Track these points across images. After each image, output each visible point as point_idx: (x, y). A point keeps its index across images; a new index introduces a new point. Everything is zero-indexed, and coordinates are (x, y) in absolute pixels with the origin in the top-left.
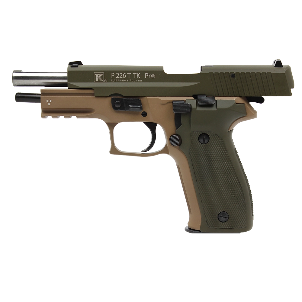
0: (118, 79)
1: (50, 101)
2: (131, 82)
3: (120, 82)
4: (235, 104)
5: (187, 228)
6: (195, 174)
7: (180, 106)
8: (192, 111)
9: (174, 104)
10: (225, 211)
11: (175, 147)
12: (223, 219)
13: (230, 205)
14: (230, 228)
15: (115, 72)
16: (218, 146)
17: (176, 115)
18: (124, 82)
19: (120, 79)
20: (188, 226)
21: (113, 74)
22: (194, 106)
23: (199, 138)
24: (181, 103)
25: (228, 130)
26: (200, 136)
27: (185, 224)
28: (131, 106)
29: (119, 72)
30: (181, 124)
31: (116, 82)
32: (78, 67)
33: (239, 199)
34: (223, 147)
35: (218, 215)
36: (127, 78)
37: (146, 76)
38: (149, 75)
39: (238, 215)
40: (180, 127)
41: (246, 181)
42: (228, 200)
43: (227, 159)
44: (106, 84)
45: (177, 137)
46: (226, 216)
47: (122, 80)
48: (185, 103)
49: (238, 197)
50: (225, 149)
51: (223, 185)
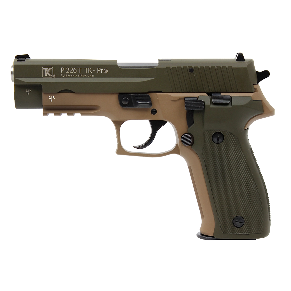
0: (68, 74)
1: (52, 98)
2: (82, 77)
3: (70, 77)
4: (251, 100)
5: (199, 234)
6: (208, 176)
7: (192, 103)
8: (206, 108)
9: (186, 101)
10: (240, 215)
11: (186, 147)
12: (238, 224)
13: (246, 209)
14: (245, 233)
15: (65, 66)
16: (233, 145)
17: (188, 112)
18: (75, 77)
19: (70, 74)
20: (200, 231)
21: (63, 69)
22: (207, 102)
23: (212, 137)
24: (193, 100)
25: (244, 128)
26: (214, 135)
27: (197, 230)
28: (139, 102)
29: (70, 66)
30: (194, 123)
31: (66, 77)
32: (25, 61)
33: (256, 203)
34: (238, 147)
35: (233, 220)
36: (78, 73)
37: (98, 70)
38: (102, 70)
39: (255, 219)
40: (192, 126)
41: (263, 183)
42: (243, 204)
43: (242, 159)
44: (55, 80)
45: (189, 136)
46: (241, 221)
47: (72, 76)
48: (198, 99)
49: (254, 201)
50: (240, 149)
51: (238, 188)
